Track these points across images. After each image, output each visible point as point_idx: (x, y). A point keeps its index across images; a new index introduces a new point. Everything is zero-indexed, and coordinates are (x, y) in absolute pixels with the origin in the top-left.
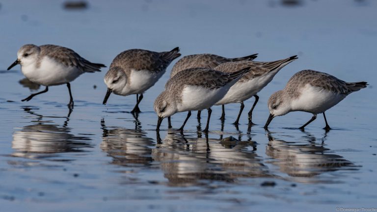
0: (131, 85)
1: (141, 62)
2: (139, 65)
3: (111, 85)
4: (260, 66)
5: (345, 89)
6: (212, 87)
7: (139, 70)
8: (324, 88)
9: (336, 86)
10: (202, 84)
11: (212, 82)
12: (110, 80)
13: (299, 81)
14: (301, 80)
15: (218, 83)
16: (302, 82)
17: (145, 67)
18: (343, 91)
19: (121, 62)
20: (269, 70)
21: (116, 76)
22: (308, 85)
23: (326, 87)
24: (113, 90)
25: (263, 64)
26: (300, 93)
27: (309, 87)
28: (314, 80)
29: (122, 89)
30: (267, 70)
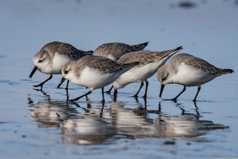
0: (53, 65)
1: (64, 48)
2: (62, 50)
3: (37, 63)
4: (154, 55)
5: (213, 71)
6: (106, 71)
7: (62, 54)
8: (195, 66)
9: (205, 67)
10: (99, 68)
11: (107, 67)
12: (37, 60)
13: (177, 60)
14: (178, 60)
15: (112, 69)
16: (179, 61)
17: (67, 52)
18: (211, 72)
19: (49, 47)
20: (161, 58)
21: (42, 57)
22: (183, 64)
23: (197, 66)
24: (39, 68)
25: (157, 53)
26: (178, 70)
27: (184, 65)
28: (188, 60)
29: (46, 68)
30: (159, 58)
